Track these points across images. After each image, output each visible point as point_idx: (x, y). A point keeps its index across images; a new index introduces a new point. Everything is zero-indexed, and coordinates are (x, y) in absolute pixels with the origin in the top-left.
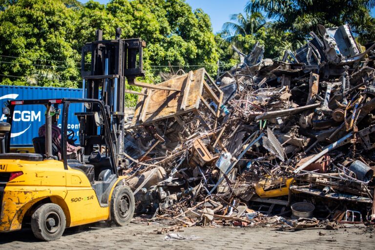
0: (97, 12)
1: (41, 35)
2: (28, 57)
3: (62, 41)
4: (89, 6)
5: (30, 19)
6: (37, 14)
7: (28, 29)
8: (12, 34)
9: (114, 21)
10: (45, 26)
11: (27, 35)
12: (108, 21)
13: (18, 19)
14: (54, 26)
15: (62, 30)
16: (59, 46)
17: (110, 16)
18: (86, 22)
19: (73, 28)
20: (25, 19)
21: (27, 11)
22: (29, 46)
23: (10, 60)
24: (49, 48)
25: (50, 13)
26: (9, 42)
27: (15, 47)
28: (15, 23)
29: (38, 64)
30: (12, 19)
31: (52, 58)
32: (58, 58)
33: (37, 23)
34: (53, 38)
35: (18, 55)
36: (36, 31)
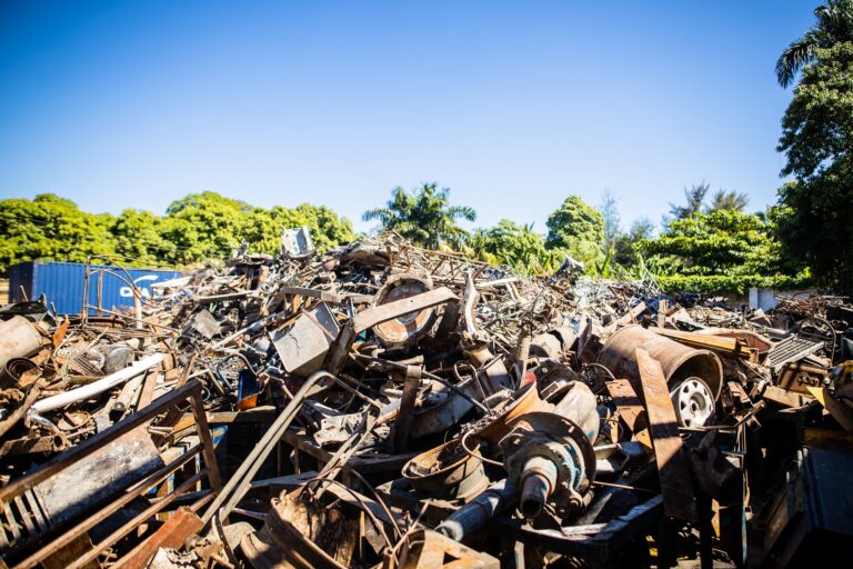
0: (260, 217)
1: (211, 231)
2: (199, 248)
3: (229, 236)
4: (256, 212)
5: (203, 218)
6: (208, 214)
7: (202, 225)
8: (185, 230)
9: (272, 223)
10: (215, 225)
11: (199, 230)
12: (267, 223)
13: (193, 218)
14: (223, 225)
15: (230, 228)
16: (226, 241)
17: (269, 219)
18: (251, 223)
19: (240, 228)
20: (199, 218)
21: (201, 212)
22: (200, 239)
23: (184, 249)
24: (217, 242)
25: (221, 215)
26: (183, 236)
27: (187, 240)
28: (190, 221)
29: (208, 253)
30: (188, 218)
31: (221, 249)
32: (225, 250)
33: (208, 223)
34: (221, 234)
35: (190, 246)
36: (207, 228)
